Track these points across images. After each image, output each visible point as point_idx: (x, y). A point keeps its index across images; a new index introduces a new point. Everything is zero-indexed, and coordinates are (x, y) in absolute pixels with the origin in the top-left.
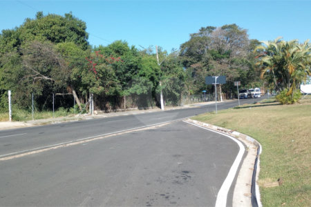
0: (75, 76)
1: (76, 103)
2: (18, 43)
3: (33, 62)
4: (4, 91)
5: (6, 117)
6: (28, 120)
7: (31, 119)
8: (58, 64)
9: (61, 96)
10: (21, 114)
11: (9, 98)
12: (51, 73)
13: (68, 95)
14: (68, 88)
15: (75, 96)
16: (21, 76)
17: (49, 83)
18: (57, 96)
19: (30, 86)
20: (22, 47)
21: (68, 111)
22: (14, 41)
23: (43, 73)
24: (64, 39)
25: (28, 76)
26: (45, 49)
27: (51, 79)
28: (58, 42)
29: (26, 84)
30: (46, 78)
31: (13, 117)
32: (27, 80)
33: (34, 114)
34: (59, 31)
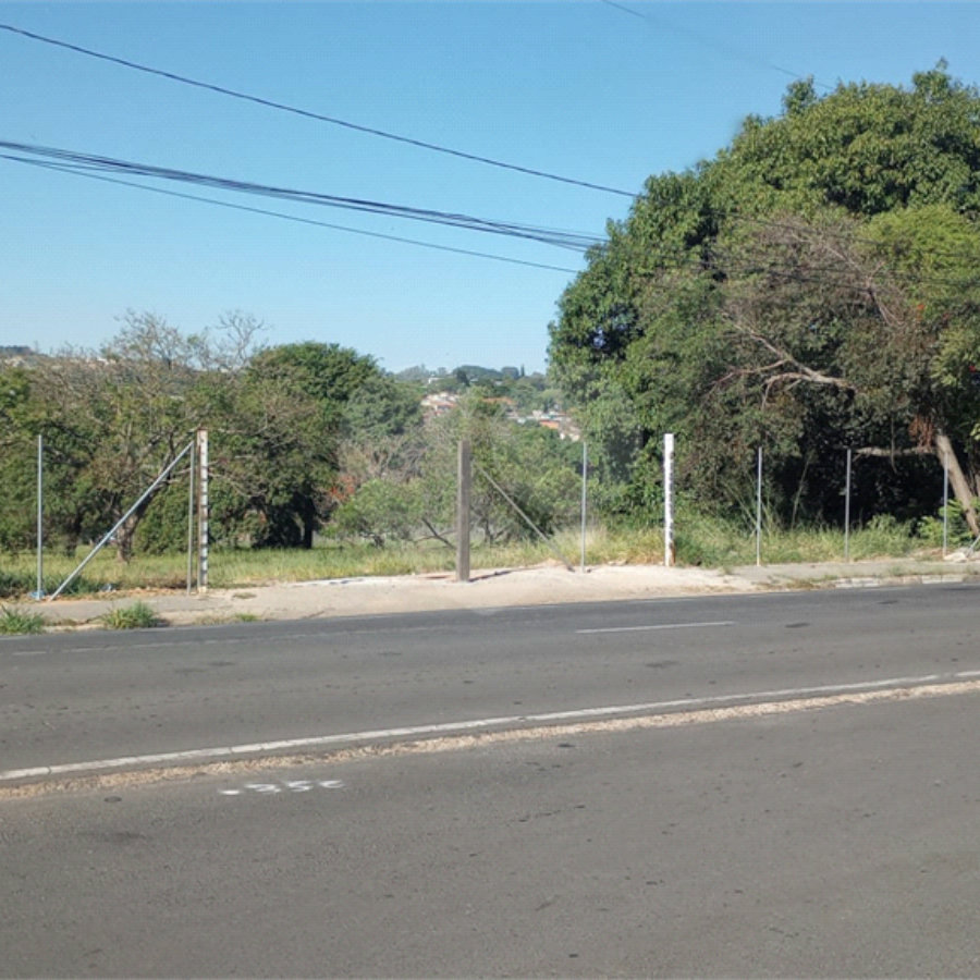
0: (953, 367)
1: (952, 495)
2: (707, 230)
3: (768, 306)
4: (647, 434)
5: (652, 546)
6: (735, 562)
7: (751, 561)
8: (873, 311)
9: (882, 460)
10: (710, 534)
11: (668, 463)
12: (841, 353)
13: (915, 457)
14: (919, 426)
15: (949, 463)
16: (713, 373)
17: (832, 402)
18: (864, 460)
19: (748, 414)
20: (721, 243)
21: (914, 532)
22: (690, 222)
23: (807, 357)
24: (903, 193)
25: (745, 372)
26: (821, 245)
27: (840, 383)
28: (879, 207)
29: (733, 407)
30: (819, 378)
31: (677, 545)
32: (740, 387)
33: (764, 537)
34: (883, 159)
